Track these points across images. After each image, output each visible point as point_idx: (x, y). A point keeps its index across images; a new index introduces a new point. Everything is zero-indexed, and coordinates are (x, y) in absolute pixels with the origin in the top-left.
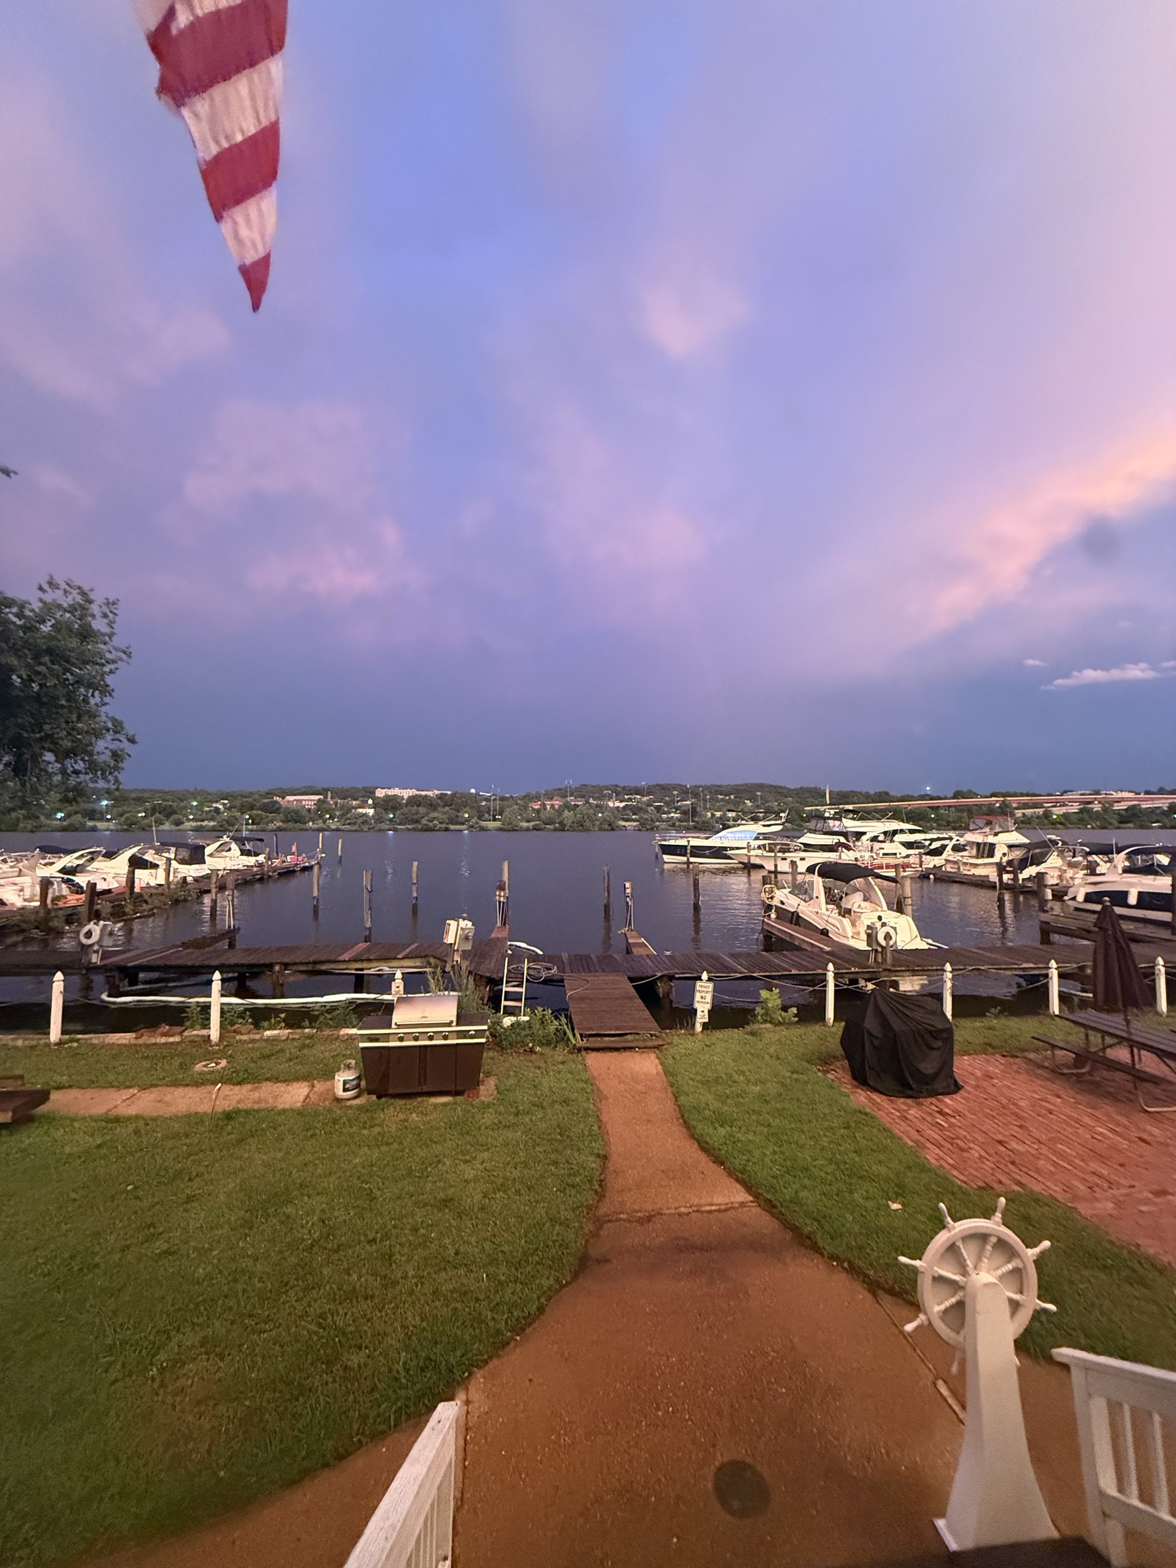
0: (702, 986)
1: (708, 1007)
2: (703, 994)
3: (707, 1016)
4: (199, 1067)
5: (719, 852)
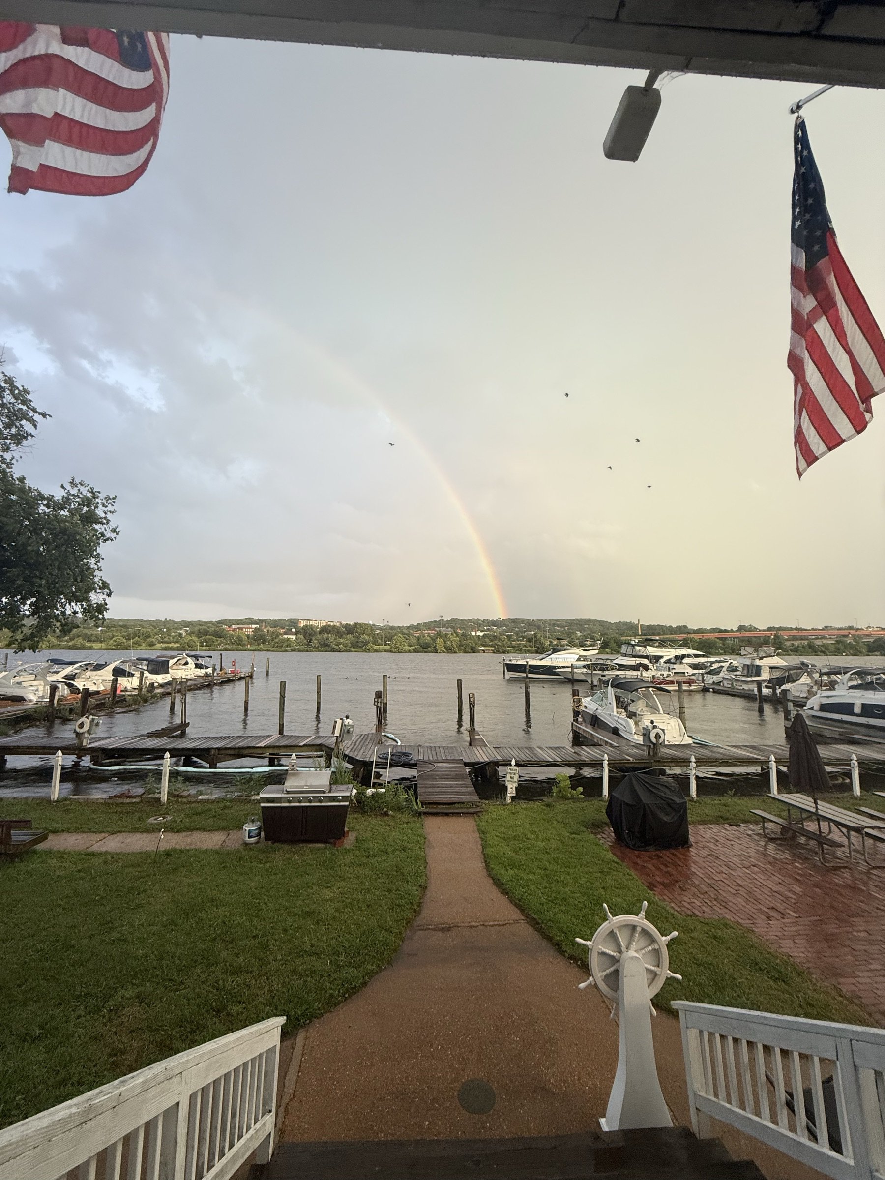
0: (510, 769)
1: (515, 785)
2: (512, 776)
3: (515, 792)
4: (152, 820)
5: (550, 670)
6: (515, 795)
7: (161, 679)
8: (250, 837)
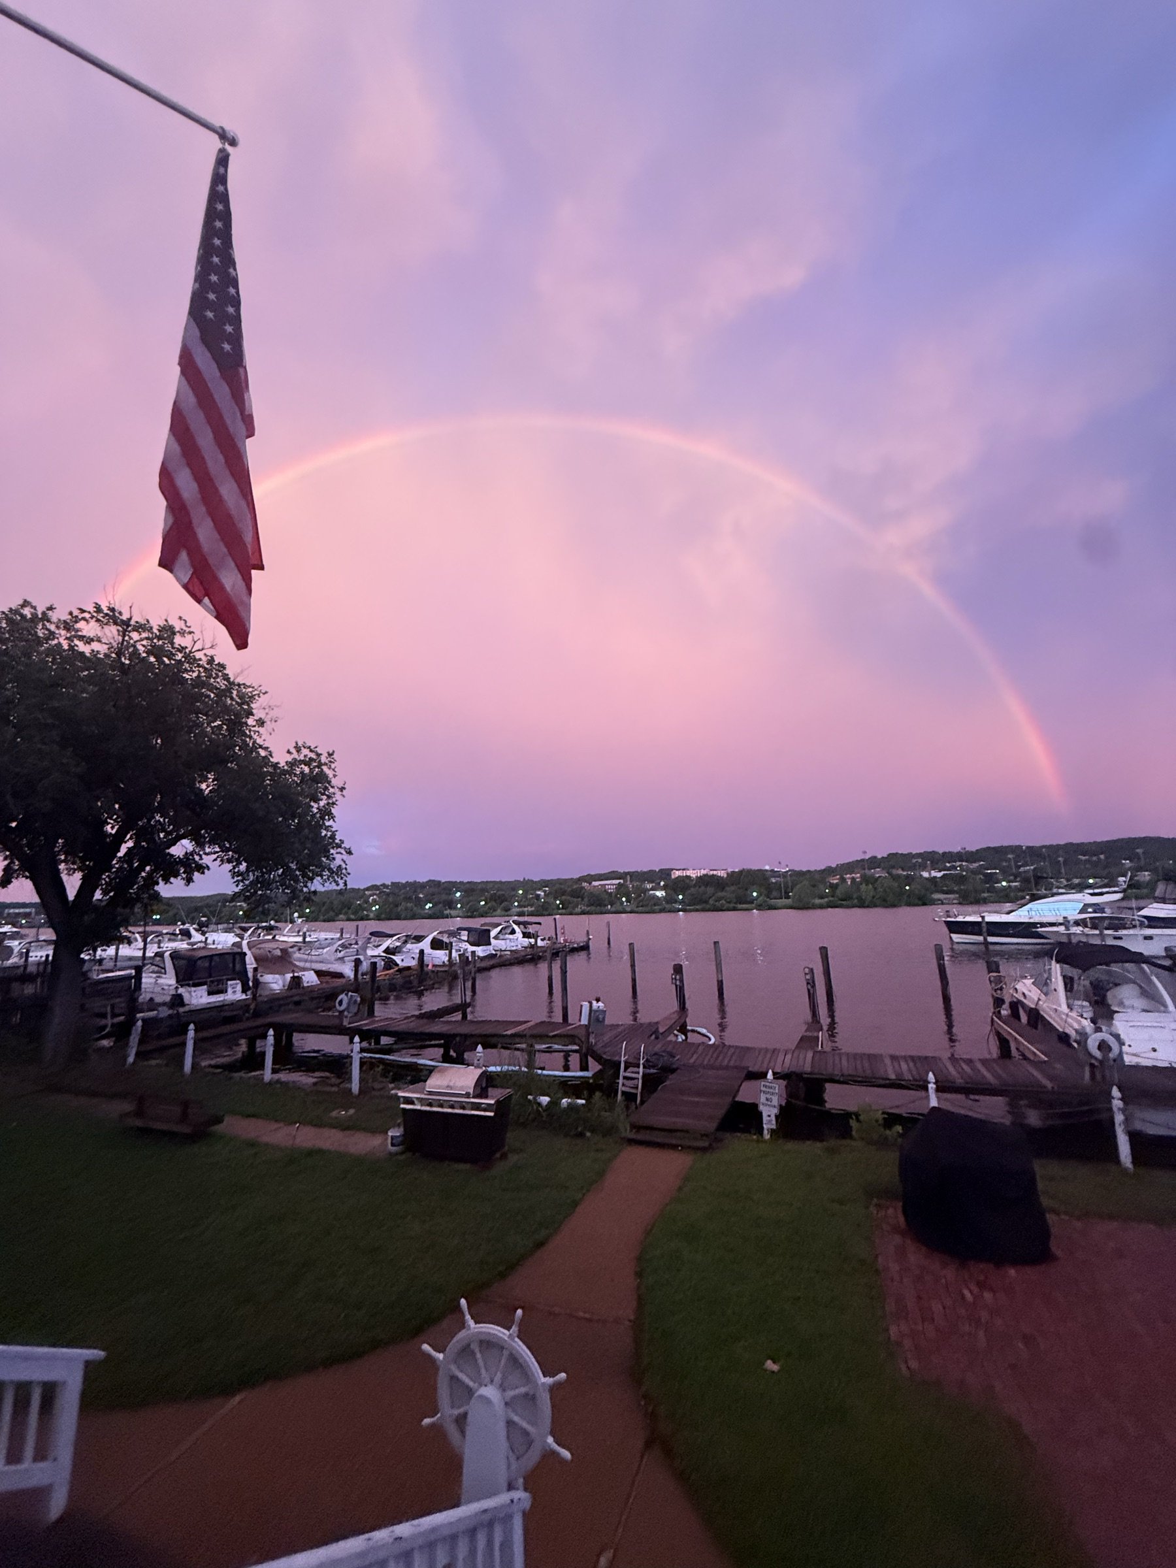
0: (765, 1086)
1: (775, 1111)
2: (768, 1096)
3: (774, 1122)
4: (334, 1114)
6: (774, 1127)
7: (481, 951)
8: (393, 1145)
